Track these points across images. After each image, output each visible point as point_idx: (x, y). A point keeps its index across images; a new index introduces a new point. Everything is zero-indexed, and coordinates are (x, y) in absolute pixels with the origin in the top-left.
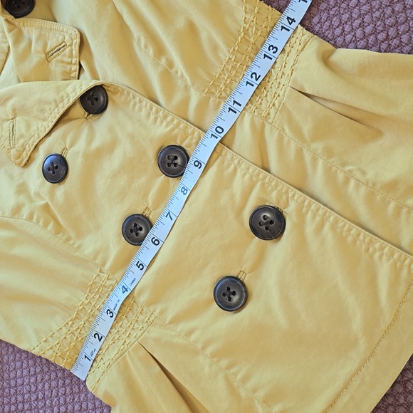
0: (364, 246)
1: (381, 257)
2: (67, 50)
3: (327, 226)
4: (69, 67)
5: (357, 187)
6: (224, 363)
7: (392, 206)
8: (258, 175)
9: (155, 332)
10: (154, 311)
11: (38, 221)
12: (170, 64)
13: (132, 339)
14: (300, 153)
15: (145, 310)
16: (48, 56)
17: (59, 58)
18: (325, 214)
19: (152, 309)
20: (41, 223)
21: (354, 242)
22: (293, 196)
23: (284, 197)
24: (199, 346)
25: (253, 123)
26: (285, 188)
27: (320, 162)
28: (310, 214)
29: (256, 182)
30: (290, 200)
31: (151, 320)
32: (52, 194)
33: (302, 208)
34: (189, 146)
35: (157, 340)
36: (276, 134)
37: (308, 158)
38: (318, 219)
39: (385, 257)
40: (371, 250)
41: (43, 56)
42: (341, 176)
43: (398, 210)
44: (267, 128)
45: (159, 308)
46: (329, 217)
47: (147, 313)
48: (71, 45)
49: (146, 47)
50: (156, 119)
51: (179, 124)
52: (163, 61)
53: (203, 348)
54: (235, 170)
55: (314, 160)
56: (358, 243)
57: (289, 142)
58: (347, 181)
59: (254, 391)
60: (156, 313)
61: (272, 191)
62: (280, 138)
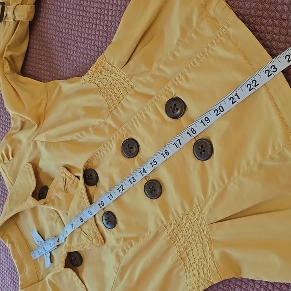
0: (204, 57)
1: (212, 50)
2: (68, 179)
3: (187, 74)
4: (75, 183)
5: (178, 51)
6: (236, 173)
7: (193, 35)
8: (152, 102)
9: (206, 210)
10: (196, 204)
11: (128, 249)
12: (94, 127)
13: (205, 229)
14: (153, 76)
15: (194, 211)
16: (66, 191)
17: (69, 186)
18: (182, 73)
19: (194, 206)
20: (130, 247)
21: (200, 62)
22: (168, 87)
23: (167, 93)
24: (222, 184)
25: (131, 96)
26: (163, 90)
27: (161, 67)
28: (179, 82)
29: (155, 105)
30: (169, 90)
31: (200, 209)
32: (120, 231)
33: (175, 85)
34: (127, 135)
35: (210, 211)
36: (140, 85)
37: (157, 73)
38: (183, 78)
39: (213, 48)
40: (207, 54)
41: (64, 193)
42: (171, 58)
43: (196, 32)
44: (136, 89)
45: (196, 201)
46: (184, 71)
47: (195, 210)
48: (66, 175)
49: (82, 135)
50: (110, 147)
51: (116, 136)
52: (90, 129)
53: (224, 182)
54: (146, 115)
55: (159, 69)
56: (201, 60)
57: (146, 80)
58: (174, 55)
59: (256, 160)
60: (198, 204)
61: (162, 98)
62: (143, 84)
